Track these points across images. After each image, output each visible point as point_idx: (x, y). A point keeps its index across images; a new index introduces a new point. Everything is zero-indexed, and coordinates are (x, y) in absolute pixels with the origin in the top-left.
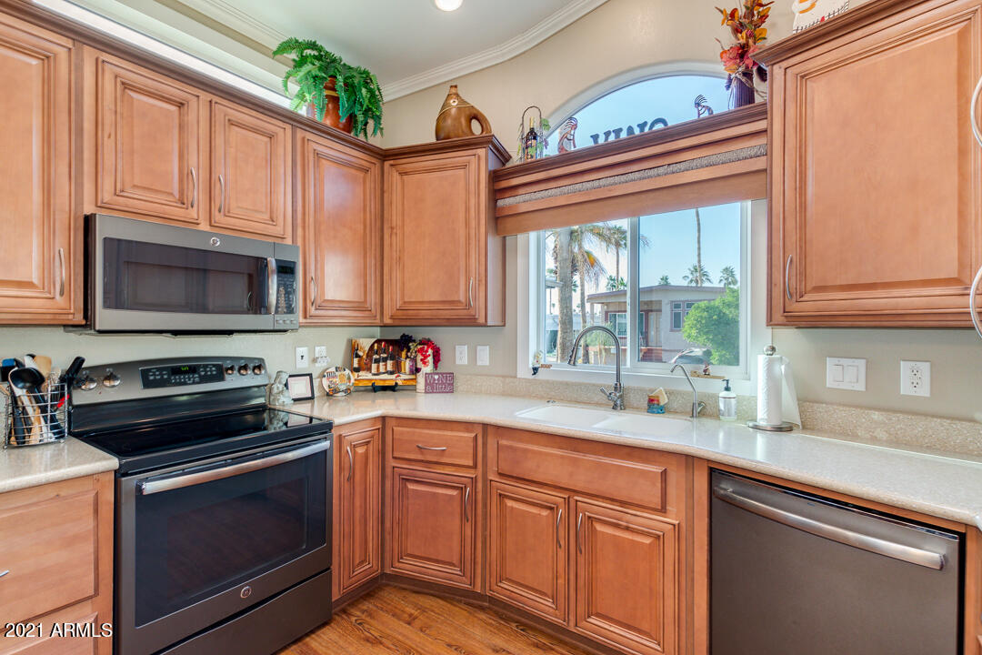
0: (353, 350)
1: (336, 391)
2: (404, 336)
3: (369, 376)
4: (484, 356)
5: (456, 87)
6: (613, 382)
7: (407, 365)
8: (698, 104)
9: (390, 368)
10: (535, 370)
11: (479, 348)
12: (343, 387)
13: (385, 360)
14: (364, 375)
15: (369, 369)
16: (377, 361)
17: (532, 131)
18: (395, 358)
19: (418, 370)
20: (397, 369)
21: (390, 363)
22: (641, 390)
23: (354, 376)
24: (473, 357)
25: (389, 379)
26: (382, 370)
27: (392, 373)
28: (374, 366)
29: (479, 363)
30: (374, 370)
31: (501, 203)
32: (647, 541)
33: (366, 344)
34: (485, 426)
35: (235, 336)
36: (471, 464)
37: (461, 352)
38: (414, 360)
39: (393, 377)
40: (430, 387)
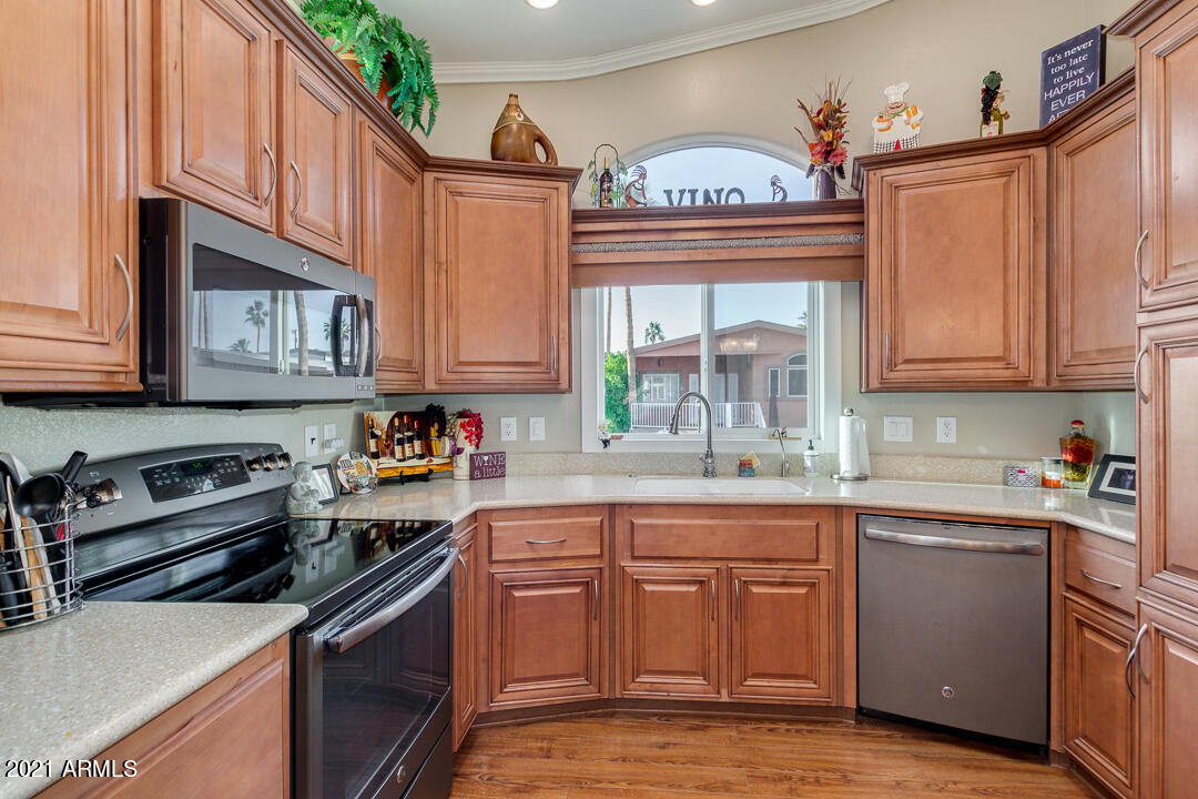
0: (364, 428)
1: (357, 487)
2: (431, 408)
3: (394, 463)
4: (538, 429)
5: (517, 97)
6: (705, 449)
7: (443, 445)
9: (418, 450)
10: (606, 443)
11: (532, 420)
12: (365, 482)
13: (410, 440)
14: (386, 462)
15: (393, 454)
16: (401, 442)
17: (607, 172)
18: (423, 435)
19: (460, 451)
20: (428, 452)
21: (417, 443)
23: (374, 464)
24: (525, 430)
25: (420, 466)
26: (408, 453)
27: (421, 457)
28: (398, 449)
29: (532, 438)
30: (398, 455)
32: (803, 591)
33: (382, 418)
34: (611, 507)
36: (598, 552)
37: (508, 427)
38: (453, 438)
39: (424, 462)
40: (479, 472)
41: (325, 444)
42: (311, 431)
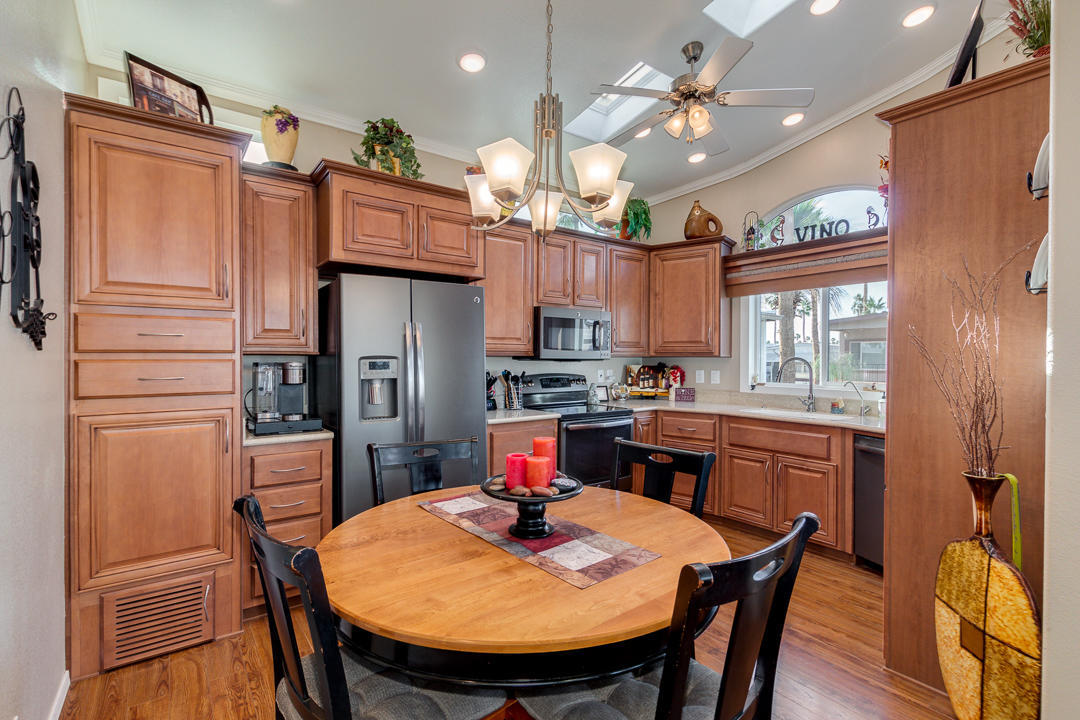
0: (627, 372)
1: (619, 397)
2: (660, 364)
3: (639, 389)
4: (716, 378)
5: (699, 201)
6: (807, 394)
7: (663, 383)
8: (869, 212)
9: (651, 384)
10: (753, 387)
11: (712, 372)
12: (623, 396)
13: (648, 379)
14: (635, 388)
15: (638, 385)
16: (643, 380)
17: (752, 228)
18: (655, 378)
19: (671, 386)
20: (656, 385)
21: (651, 381)
22: (829, 399)
23: (629, 389)
24: (708, 377)
25: (651, 392)
26: (646, 385)
27: (653, 387)
28: (641, 383)
29: (712, 382)
30: (641, 386)
31: (729, 276)
32: (819, 476)
33: (635, 368)
34: (721, 416)
35: (582, 362)
36: (712, 438)
37: (701, 375)
38: (668, 379)
39: (653, 390)
40: (679, 397)
41: (607, 378)
42: (600, 372)
